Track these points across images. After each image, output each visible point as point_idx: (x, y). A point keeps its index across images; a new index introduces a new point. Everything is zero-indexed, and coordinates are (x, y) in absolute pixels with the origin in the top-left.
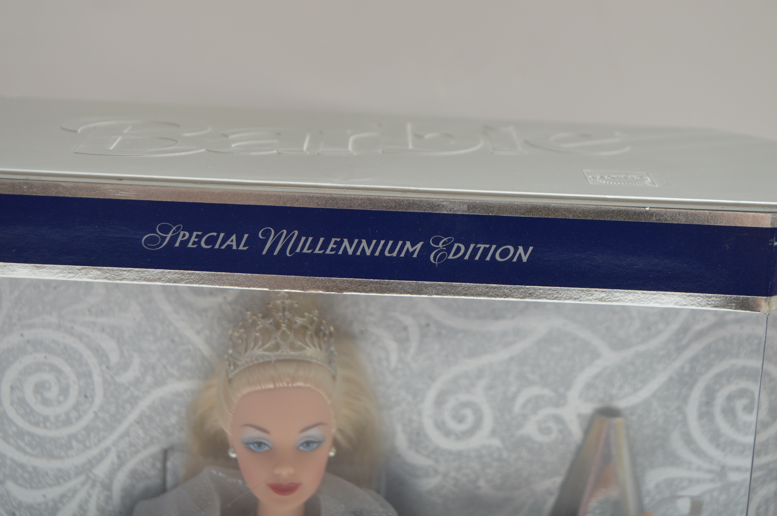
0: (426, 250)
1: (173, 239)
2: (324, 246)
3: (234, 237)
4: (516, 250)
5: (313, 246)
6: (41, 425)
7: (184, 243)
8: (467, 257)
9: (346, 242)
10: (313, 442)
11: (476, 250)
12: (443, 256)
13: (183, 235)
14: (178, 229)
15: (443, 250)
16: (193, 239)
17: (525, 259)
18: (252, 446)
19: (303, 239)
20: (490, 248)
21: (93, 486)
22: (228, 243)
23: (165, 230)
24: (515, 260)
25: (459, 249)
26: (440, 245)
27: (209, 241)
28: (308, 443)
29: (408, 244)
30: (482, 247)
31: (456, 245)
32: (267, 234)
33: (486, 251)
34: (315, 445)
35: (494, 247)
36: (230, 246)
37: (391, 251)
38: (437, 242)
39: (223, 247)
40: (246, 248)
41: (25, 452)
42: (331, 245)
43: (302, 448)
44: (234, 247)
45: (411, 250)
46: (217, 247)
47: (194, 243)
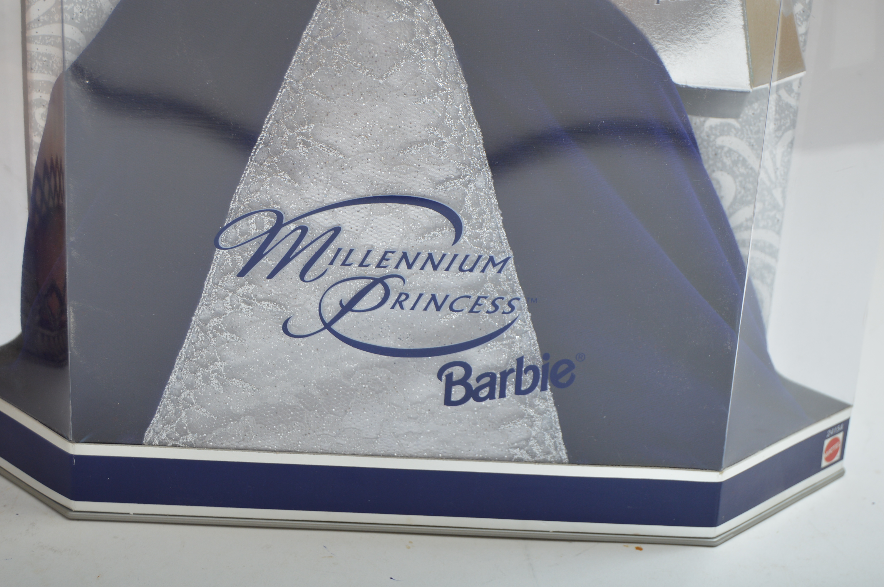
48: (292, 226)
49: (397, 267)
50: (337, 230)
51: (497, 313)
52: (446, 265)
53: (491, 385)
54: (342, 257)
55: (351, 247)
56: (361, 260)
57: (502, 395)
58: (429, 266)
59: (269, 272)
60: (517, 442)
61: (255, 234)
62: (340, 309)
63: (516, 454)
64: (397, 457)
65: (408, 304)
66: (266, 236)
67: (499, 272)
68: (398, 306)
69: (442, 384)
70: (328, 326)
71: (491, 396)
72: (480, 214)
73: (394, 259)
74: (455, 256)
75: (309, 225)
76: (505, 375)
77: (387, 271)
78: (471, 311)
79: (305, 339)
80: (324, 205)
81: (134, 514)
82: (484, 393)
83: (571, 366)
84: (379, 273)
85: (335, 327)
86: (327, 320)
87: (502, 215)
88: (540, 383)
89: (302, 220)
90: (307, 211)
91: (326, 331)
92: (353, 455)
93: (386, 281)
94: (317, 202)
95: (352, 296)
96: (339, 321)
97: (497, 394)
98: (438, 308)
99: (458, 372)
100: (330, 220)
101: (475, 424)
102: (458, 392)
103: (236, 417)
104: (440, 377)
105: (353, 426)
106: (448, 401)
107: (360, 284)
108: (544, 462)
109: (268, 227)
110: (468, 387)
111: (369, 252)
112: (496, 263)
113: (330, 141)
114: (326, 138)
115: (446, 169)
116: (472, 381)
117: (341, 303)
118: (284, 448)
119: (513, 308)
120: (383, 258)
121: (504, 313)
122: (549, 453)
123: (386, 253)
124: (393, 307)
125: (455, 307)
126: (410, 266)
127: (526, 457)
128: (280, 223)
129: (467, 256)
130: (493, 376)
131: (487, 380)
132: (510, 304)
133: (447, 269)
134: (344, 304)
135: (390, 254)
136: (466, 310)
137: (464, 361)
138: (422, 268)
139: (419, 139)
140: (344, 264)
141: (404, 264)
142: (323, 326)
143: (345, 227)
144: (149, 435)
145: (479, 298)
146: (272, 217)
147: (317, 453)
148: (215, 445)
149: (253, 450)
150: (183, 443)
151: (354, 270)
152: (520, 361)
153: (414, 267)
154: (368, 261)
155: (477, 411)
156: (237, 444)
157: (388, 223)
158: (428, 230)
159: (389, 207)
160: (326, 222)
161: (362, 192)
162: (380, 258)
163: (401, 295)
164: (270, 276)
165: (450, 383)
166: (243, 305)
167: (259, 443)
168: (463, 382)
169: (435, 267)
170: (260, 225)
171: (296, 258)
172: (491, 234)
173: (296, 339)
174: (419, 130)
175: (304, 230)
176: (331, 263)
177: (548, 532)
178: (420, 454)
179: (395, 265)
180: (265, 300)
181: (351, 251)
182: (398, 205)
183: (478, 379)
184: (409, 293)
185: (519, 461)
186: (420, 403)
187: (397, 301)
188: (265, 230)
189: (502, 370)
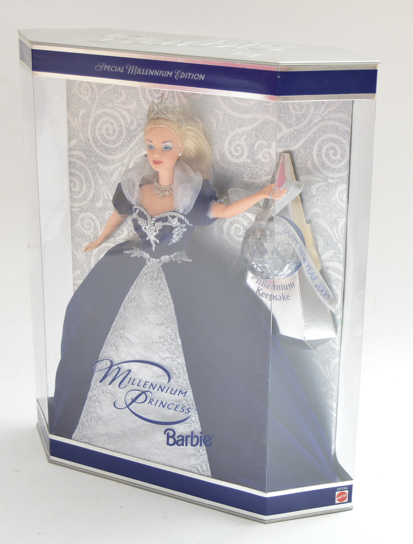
0: (174, 74)
1: (103, 68)
2: (145, 72)
3: (120, 68)
4: (200, 75)
5: (141, 72)
6: (108, 143)
7: (106, 69)
8: (186, 78)
9: (151, 70)
10: (168, 148)
11: (188, 75)
12: (179, 76)
13: (106, 66)
14: (104, 64)
15: (178, 75)
16: (109, 68)
17: (203, 79)
18: (149, 147)
19: (139, 69)
20: (192, 75)
21: (123, 166)
22: (118, 70)
23: (101, 64)
24: (200, 79)
25: (183, 74)
26: (178, 73)
27: (114, 69)
28: (166, 148)
29: (168, 72)
30: (190, 74)
31: (182, 73)
32: (129, 67)
33: (191, 75)
34: (169, 149)
35: (193, 74)
36: (119, 71)
37: (164, 74)
38: (176, 72)
39: (117, 71)
40: (123, 72)
41: (103, 153)
42: (147, 72)
43: (164, 149)
44: (120, 71)
45: (169, 74)
46: (115, 71)
47: (109, 69)
48: (116, 367)
49: (149, 388)
50: (130, 371)
51: (183, 412)
52: (166, 391)
53: (182, 440)
54: (131, 381)
55: (135, 378)
56: (138, 383)
57: (186, 445)
58: (160, 389)
59: (109, 383)
60: (193, 465)
61: (105, 367)
62: (131, 401)
63: (193, 470)
64: (152, 462)
65: (154, 403)
66: (108, 369)
67: (184, 396)
68: (150, 403)
69: (166, 436)
70: (128, 406)
71: (182, 445)
72: (179, 373)
73: (148, 385)
74: (169, 388)
75: (121, 367)
76: (187, 437)
77: (147, 389)
78: (175, 410)
79: (121, 410)
80: (125, 361)
81: (69, 465)
82: (180, 443)
83: (210, 439)
84: (144, 389)
85: (130, 407)
86: (128, 405)
87: (188, 375)
88: (199, 443)
89: (119, 365)
90: (120, 362)
91: (127, 408)
92: (138, 458)
93: (146, 393)
94: (123, 359)
95: (135, 396)
96: (131, 405)
97: (185, 444)
98: (164, 407)
99: (171, 433)
100: (128, 367)
101: (179, 455)
102: (171, 441)
103: (101, 436)
104: (165, 433)
105: (138, 447)
106: (168, 444)
107: (138, 393)
108: (203, 475)
109: (109, 366)
110: (174, 439)
111: (140, 381)
112: (183, 392)
113: (128, 338)
114: (127, 336)
115: (166, 354)
116: (176, 437)
117: (132, 399)
118: (115, 450)
119: (189, 412)
120: (145, 384)
121: (186, 413)
122: (204, 472)
123: (146, 382)
124: (148, 403)
125: (169, 407)
126: (154, 389)
127: (196, 471)
128: (112, 366)
129: (173, 389)
130: (183, 437)
131: (181, 438)
132: (188, 410)
133: (166, 392)
134: (133, 399)
135: (147, 383)
136: (173, 409)
137: (173, 429)
138: (158, 390)
139: (157, 341)
140: (132, 384)
141: (151, 388)
142: (126, 406)
143: (132, 370)
144: (74, 436)
145: (177, 405)
146: (110, 362)
147: (126, 454)
148: (94, 444)
149: (106, 449)
150: (84, 441)
151: (135, 387)
152: (192, 432)
153: (155, 389)
154: (140, 384)
155: (180, 450)
156: (101, 446)
157: (146, 371)
158: (160, 376)
159: (147, 365)
160: (127, 367)
161: (138, 358)
162: (144, 384)
163: (151, 399)
164: (110, 384)
165: (168, 437)
166: (101, 393)
167: (108, 447)
168: (173, 437)
169: (162, 391)
170: (106, 364)
171: (117, 379)
172: (183, 381)
173: (118, 409)
174: (157, 338)
175: (120, 369)
176: (128, 383)
177: (205, 504)
178: (160, 463)
179: (149, 387)
180: (109, 393)
181: (134, 379)
182: (149, 365)
183: (178, 437)
184: (154, 399)
185: (194, 473)
186: (159, 442)
187: (150, 401)
188: (108, 367)
189: (186, 435)
